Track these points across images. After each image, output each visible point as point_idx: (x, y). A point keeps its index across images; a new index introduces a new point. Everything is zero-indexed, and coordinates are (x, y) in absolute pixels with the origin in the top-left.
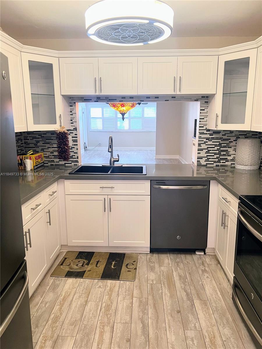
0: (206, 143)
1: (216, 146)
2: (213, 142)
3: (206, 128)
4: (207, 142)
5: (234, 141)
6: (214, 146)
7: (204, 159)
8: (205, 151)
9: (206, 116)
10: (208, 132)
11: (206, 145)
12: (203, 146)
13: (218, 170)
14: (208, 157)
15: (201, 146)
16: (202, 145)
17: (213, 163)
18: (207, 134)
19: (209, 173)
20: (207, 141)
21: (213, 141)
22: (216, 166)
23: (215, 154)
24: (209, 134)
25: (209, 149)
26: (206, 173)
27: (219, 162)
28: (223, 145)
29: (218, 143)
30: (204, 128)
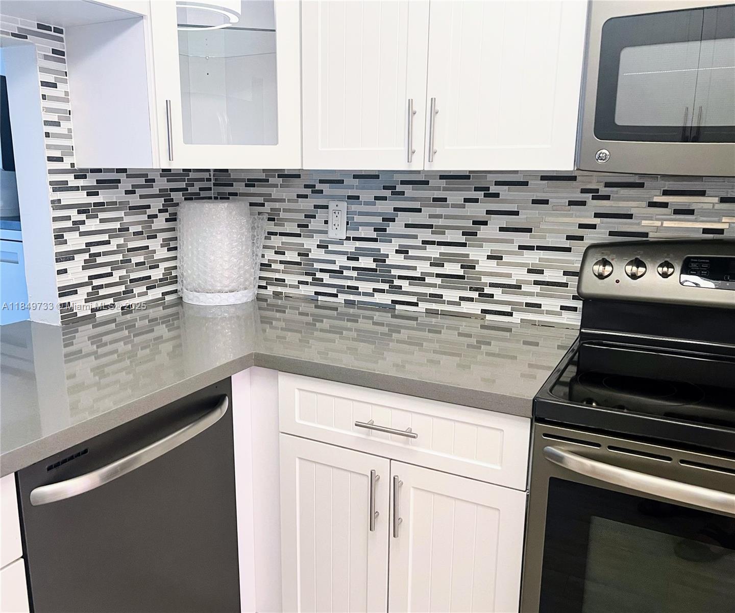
0: (83, 228)
1: (113, 233)
2: (102, 221)
3: (73, 165)
4: (83, 222)
5: (160, 211)
6: (105, 237)
7: (83, 292)
8: (80, 259)
9: (64, 111)
10: (81, 183)
11: (82, 234)
12: (74, 241)
13: (130, 326)
14: (96, 282)
15: (65, 242)
16: (67, 236)
17: (110, 301)
18: (77, 188)
19: (106, 344)
20: (83, 217)
21: (102, 215)
22: (123, 314)
23: (115, 266)
24: (84, 188)
25: (94, 250)
26: (95, 347)
27: (128, 292)
28: (132, 229)
29: (117, 225)
30: (65, 165)
